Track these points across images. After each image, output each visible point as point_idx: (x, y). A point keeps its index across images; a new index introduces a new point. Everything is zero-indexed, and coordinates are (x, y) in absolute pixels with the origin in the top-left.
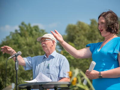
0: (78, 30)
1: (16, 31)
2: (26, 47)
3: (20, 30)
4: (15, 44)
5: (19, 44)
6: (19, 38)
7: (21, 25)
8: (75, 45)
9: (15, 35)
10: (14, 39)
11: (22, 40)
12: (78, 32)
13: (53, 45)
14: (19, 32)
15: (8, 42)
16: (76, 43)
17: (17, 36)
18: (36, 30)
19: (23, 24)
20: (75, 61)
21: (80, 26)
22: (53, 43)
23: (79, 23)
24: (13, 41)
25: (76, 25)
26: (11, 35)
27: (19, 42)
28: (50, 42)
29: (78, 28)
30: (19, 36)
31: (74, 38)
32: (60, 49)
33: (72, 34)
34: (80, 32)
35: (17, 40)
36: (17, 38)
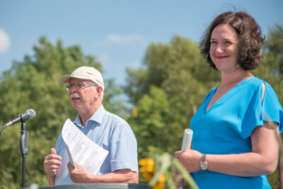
0: (174, 58)
1: (27, 58)
2: (48, 97)
3: (36, 56)
4: (23, 89)
5: (32, 89)
6: (32, 76)
7: (39, 45)
8: (168, 92)
9: (24, 68)
10: (20, 78)
11: (40, 81)
12: (173, 62)
13: (96, 97)
14: (34, 60)
15: (6, 85)
16: (168, 89)
17: (28, 70)
18: (74, 57)
19: (42, 41)
20: (166, 131)
21: (180, 48)
22: (98, 91)
23: (177, 41)
24: (19, 84)
25: (170, 46)
26: (13, 67)
27: (33, 85)
28: (91, 91)
29: (175, 52)
30: (34, 71)
31: (163, 76)
32: (130, 102)
33: (160, 66)
34: (178, 62)
35: (28, 81)
36: (27, 75)
